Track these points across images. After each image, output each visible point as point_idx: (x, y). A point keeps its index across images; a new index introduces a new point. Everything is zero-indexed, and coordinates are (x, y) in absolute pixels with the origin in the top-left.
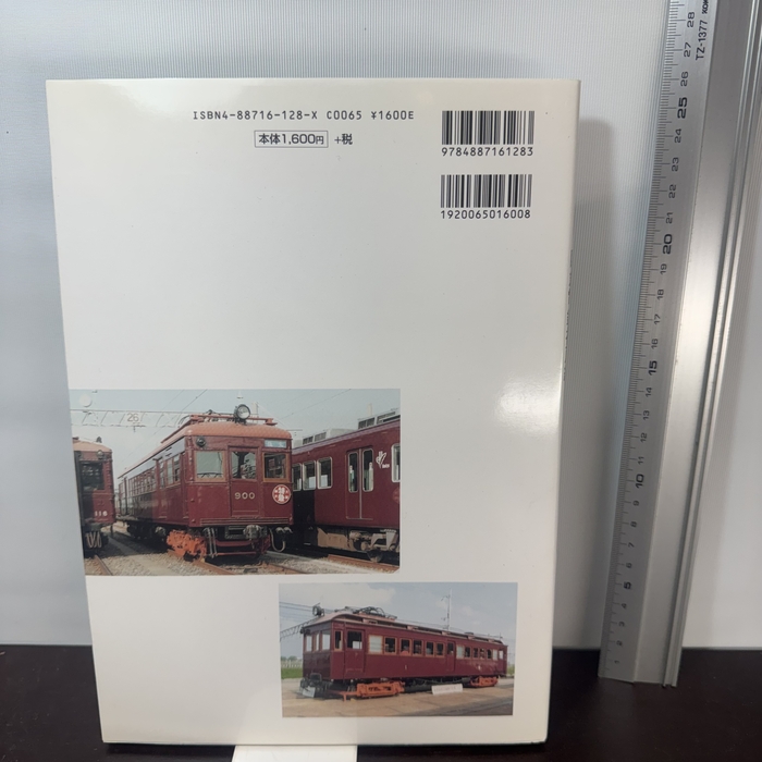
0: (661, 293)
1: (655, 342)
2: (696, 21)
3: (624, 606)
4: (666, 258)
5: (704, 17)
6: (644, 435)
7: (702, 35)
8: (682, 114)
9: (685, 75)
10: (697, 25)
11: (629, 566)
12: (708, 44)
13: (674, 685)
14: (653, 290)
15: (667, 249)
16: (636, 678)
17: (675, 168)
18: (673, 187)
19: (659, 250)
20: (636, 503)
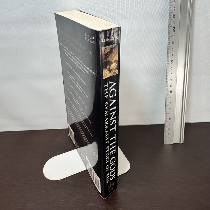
0: (173, 42)
1: (172, 55)
3: (169, 124)
4: (174, 33)
6: (171, 80)
13: (183, 143)
14: (171, 42)
15: (174, 31)
16: (174, 143)
17: (174, 10)
18: (174, 15)
19: (171, 31)
20: (170, 97)
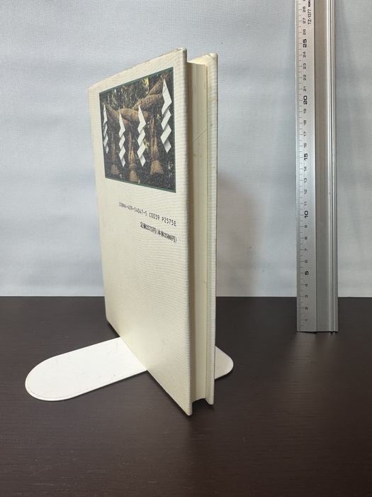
0: (305, 122)
1: (305, 145)
2: (306, 9)
3: (306, 285)
4: (305, 106)
5: (309, 8)
6: (306, 191)
7: (309, 15)
8: (305, 46)
9: (304, 30)
10: (307, 11)
11: (306, 261)
12: (312, 18)
14: (302, 121)
15: (305, 102)
17: (305, 68)
18: (305, 76)
19: (301, 103)
20: (306, 226)
